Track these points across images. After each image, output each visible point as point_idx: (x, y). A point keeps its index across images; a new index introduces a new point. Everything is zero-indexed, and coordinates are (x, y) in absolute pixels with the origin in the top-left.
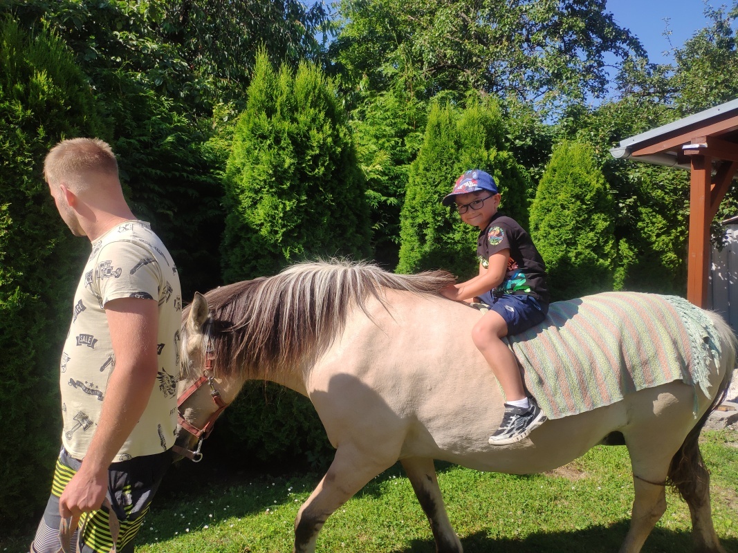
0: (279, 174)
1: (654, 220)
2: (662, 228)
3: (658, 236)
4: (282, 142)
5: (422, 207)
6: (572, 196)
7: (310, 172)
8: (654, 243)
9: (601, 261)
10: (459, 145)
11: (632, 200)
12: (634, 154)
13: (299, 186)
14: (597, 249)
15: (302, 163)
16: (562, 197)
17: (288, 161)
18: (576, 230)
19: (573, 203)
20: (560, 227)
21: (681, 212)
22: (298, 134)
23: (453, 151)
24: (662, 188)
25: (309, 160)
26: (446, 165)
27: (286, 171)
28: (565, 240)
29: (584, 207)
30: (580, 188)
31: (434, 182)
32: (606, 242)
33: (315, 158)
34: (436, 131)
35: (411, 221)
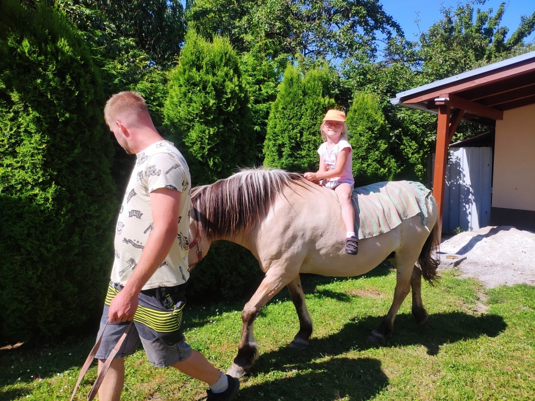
0: (206, 110)
1: (411, 144)
2: (415, 149)
3: (413, 154)
4: (208, 89)
5: (282, 133)
6: (367, 128)
7: (225, 109)
8: (410, 158)
9: (382, 169)
10: (305, 94)
11: (398, 131)
12: (404, 102)
13: (218, 118)
14: (380, 162)
15: (220, 103)
16: (360, 128)
17: (212, 102)
18: (368, 150)
19: (366, 133)
20: (358, 148)
21: (426, 139)
22: (217, 84)
23: (301, 97)
24: (416, 124)
25: (224, 101)
26: (297, 106)
27: (210, 108)
28: (361, 156)
29: (373, 135)
30: (372, 123)
31: (289, 117)
32: (385, 158)
33: (228, 100)
34: (290, 83)
35: (274, 142)
